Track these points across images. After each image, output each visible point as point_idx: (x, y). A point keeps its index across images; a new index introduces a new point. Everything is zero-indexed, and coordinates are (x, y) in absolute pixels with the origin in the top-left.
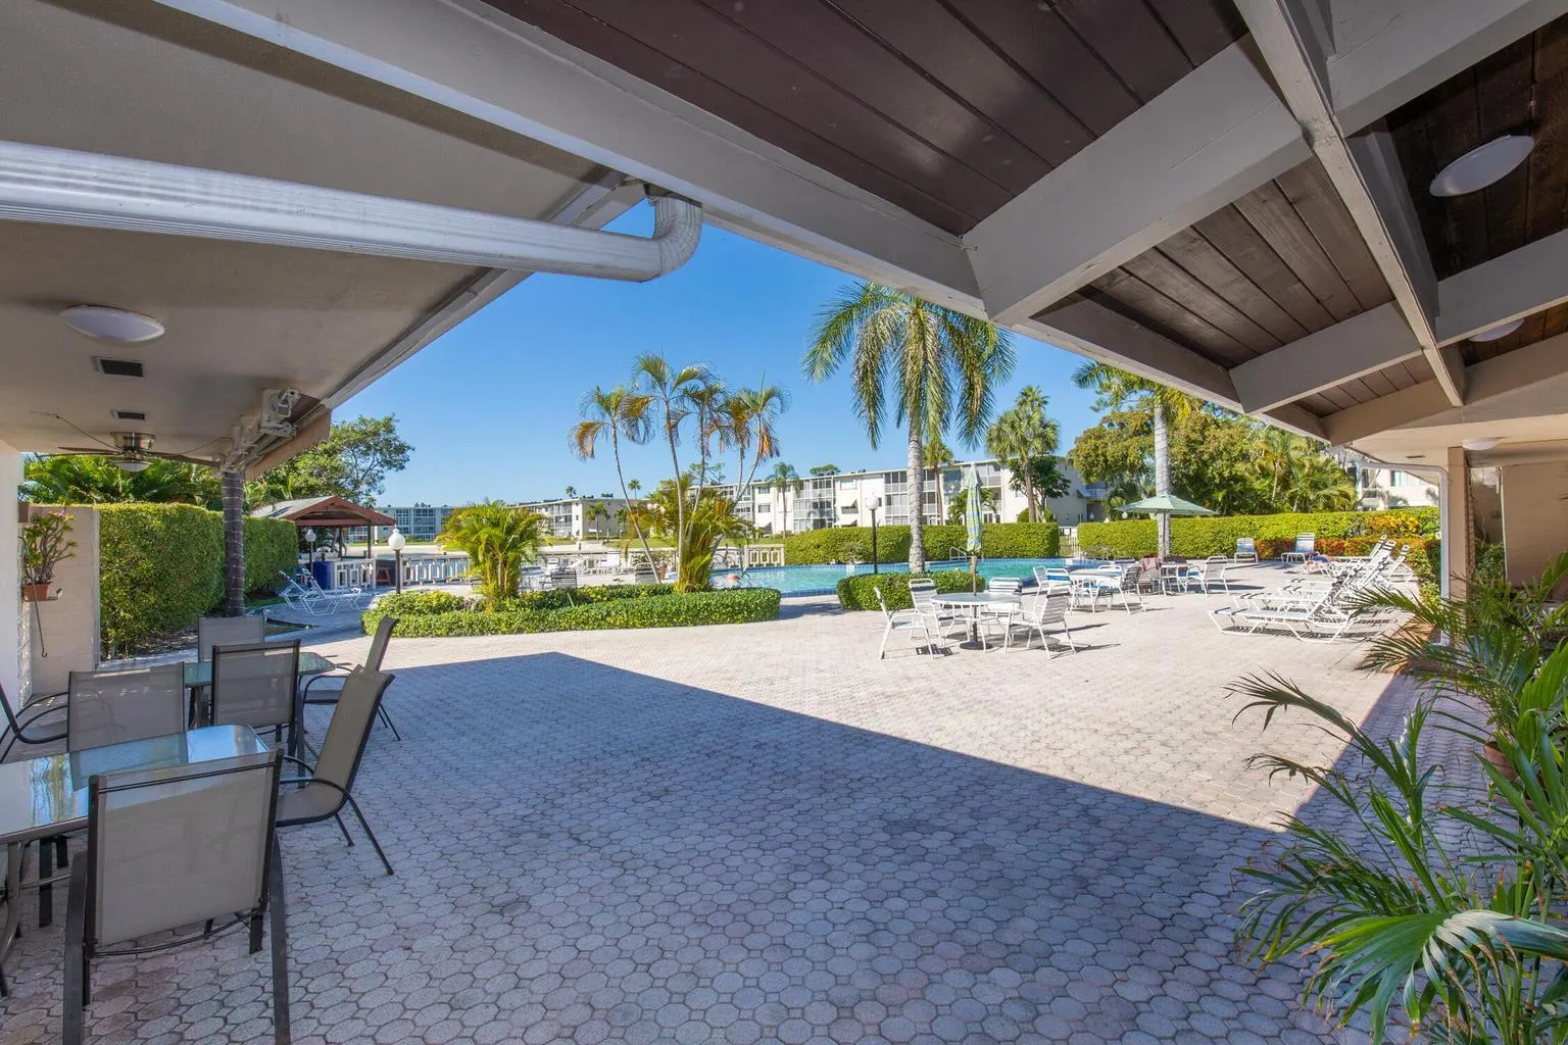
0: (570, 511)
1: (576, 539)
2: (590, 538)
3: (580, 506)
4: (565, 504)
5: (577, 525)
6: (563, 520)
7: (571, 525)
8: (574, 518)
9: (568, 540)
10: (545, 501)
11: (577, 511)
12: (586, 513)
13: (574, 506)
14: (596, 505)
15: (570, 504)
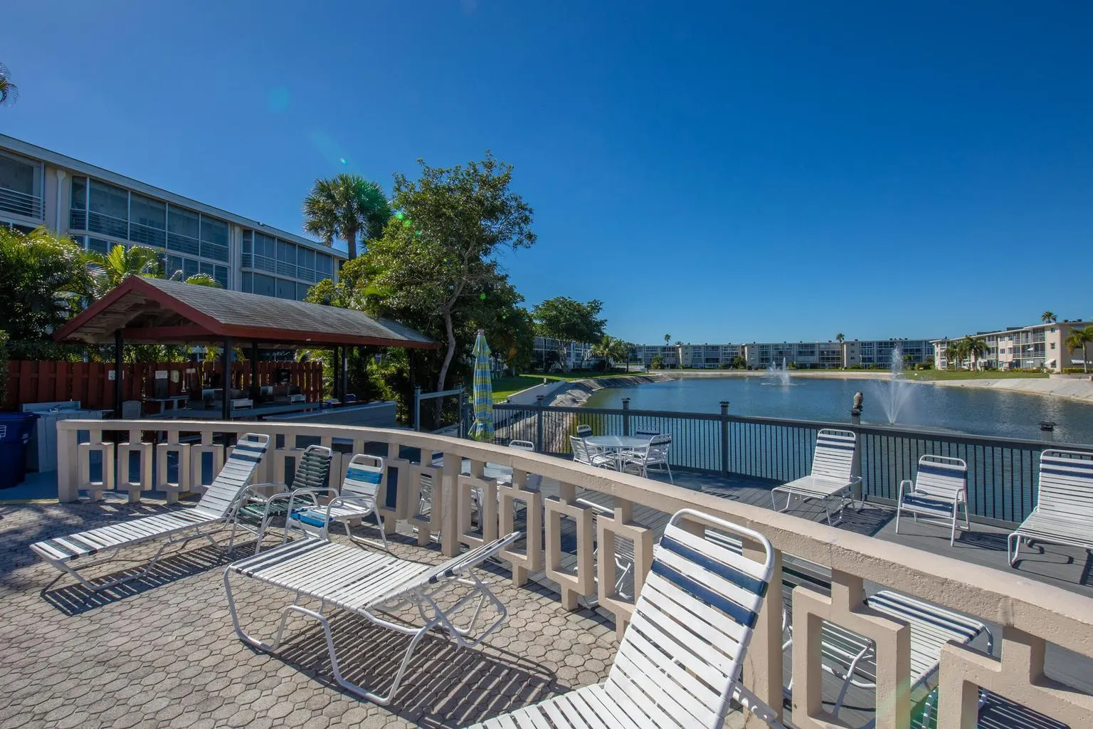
0: (1043, 339)
1: (1051, 372)
2: (1070, 370)
3: (1058, 332)
4: (1035, 331)
5: (1052, 356)
6: (1032, 349)
7: (1044, 355)
8: (1048, 347)
9: (1040, 372)
10: (1008, 329)
11: (1053, 338)
12: (1065, 341)
13: (1048, 334)
14: (1084, 329)
15: (1043, 330)
